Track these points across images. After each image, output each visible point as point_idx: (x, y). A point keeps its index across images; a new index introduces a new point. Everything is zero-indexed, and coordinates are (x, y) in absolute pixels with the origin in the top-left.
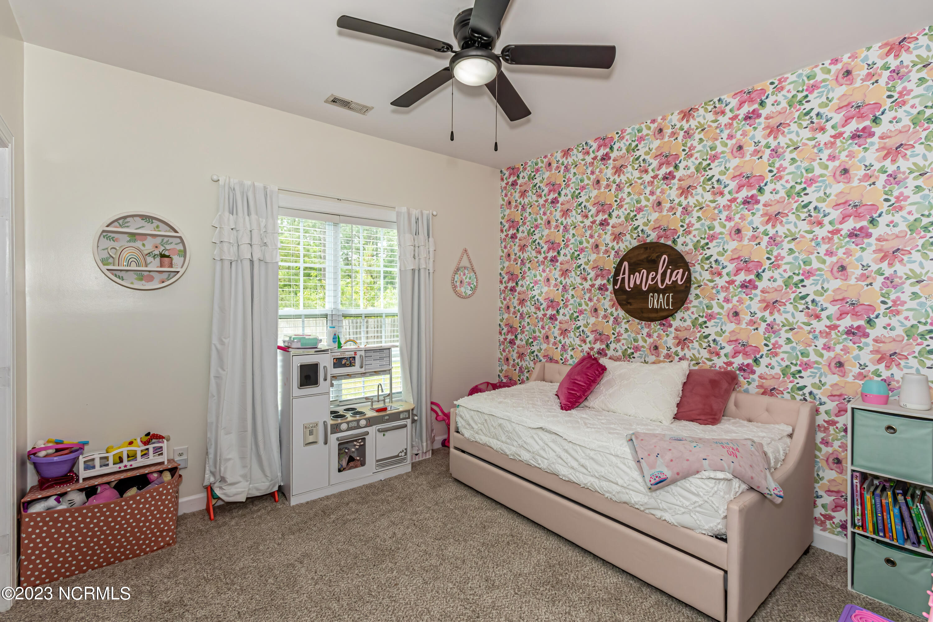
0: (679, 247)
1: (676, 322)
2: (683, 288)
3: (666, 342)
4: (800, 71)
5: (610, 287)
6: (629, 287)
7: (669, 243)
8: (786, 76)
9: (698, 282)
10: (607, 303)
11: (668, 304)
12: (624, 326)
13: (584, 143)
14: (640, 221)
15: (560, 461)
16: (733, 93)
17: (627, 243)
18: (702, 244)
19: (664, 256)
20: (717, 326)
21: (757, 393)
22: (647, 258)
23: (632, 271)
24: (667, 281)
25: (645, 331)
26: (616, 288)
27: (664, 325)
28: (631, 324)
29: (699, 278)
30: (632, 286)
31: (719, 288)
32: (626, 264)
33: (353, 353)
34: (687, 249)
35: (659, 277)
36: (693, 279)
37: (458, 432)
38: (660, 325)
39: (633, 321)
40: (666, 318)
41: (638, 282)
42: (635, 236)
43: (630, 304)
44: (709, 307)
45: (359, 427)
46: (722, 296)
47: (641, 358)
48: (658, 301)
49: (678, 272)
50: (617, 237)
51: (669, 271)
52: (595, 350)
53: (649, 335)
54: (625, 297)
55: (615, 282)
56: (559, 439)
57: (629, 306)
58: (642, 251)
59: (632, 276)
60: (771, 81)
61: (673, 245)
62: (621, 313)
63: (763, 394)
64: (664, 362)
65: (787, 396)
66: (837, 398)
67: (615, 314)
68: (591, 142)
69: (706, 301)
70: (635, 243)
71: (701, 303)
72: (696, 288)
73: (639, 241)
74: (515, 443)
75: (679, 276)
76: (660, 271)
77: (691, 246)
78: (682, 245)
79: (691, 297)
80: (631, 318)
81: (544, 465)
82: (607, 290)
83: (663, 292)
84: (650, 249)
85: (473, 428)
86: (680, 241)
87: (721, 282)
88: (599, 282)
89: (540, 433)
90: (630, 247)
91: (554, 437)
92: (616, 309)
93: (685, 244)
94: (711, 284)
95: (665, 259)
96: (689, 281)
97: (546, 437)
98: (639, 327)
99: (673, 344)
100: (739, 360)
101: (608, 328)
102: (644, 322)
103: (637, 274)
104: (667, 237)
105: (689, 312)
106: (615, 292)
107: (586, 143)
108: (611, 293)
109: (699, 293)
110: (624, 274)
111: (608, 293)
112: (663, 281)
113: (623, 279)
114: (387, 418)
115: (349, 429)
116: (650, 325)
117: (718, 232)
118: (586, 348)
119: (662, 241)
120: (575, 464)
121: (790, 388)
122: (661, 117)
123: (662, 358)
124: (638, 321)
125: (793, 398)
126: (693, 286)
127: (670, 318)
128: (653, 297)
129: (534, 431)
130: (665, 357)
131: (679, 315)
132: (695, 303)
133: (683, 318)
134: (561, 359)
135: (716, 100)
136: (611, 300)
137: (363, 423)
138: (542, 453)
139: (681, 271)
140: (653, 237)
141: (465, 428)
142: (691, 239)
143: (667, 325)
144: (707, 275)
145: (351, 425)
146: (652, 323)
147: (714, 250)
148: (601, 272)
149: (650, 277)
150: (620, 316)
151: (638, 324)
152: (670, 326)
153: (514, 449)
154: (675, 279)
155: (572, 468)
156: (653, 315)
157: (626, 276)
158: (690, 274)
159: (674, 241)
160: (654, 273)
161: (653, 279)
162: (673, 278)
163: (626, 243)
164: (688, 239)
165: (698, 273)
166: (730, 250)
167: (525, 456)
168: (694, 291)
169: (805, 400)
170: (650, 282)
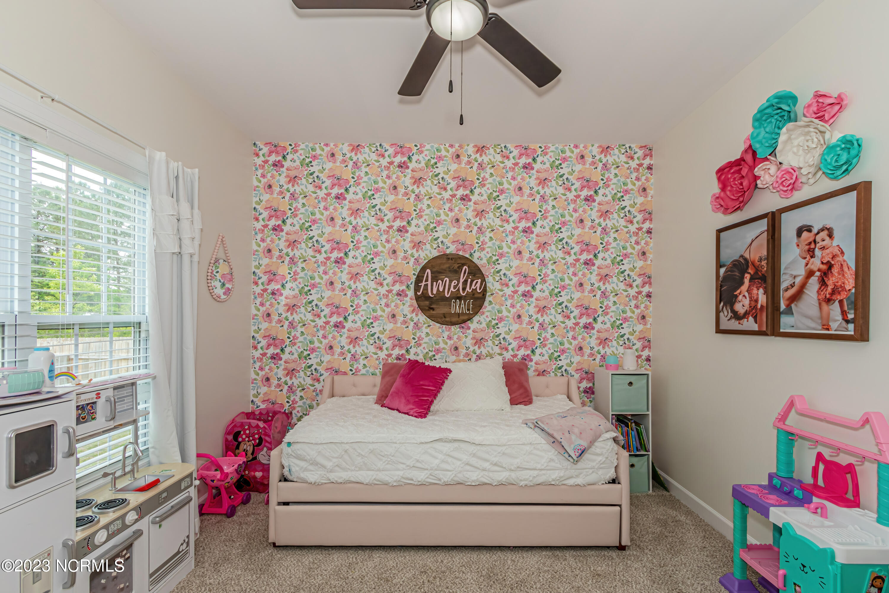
0: (475, 260)
1: (473, 325)
2: (481, 295)
3: (465, 343)
4: (557, 145)
5: (411, 293)
6: (432, 294)
7: (467, 256)
8: (549, 145)
9: (491, 291)
10: (407, 309)
11: (468, 310)
12: (425, 330)
13: (378, 144)
14: (440, 233)
15: (468, 468)
16: (515, 145)
17: (428, 252)
18: (493, 260)
19: (465, 267)
20: (506, 327)
21: (534, 376)
22: (449, 268)
23: (435, 279)
24: (468, 289)
25: (446, 334)
26: (418, 294)
27: (463, 327)
28: (432, 328)
29: (492, 288)
30: (435, 292)
31: (507, 296)
32: (428, 271)
33: (94, 395)
34: (482, 262)
35: (461, 285)
36: (488, 289)
37: (286, 480)
38: (460, 328)
39: (434, 325)
40: (464, 322)
41: (441, 289)
42: (435, 246)
43: (433, 309)
44: (500, 311)
45: (125, 527)
46: (509, 302)
47: (442, 359)
48: (459, 307)
49: (477, 282)
50: (417, 245)
51: (469, 280)
52: (394, 356)
53: (450, 338)
54: (427, 303)
55: (417, 288)
56: (463, 445)
57: (432, 312)
58: (444, 261)
59: (435, 283)
60: (540, 145)
61: (470, 258)
62: (422, 318)
63: (538, 375)
64: (464, 361)
65: (552, 374)
66: (579, 371)
67: (416, 320)
68: (386, 146)
69: (497, 307)
70: (435, 254)
71: (493, 308)
72: (489, 296)
73: (439, 251)
74: (401, 466)
75: (478, 285)
76: (462, 280)
77: (485, 261)
78: (478, 259)
79: (486, 303)
80: (432, 323)
81: (447, 477)
82: (406, 296)
83: (465, 298)
84: (452, 259)
85: (324, 467)
86: (476, 255)
87: (508, 291)
88: (397, 288)
89: (438, 445)
90: (431, 256)
91: (456, 445)
92: (417, 315)
93: (480, 258)
94: (501, 293)
95: (466, 269)
96: (485, 291)
97: (446, 447)
98: (440, 330)
99: (471, 344)
100: (522, 352)
101: (407, 334)
102: (444, 326)
103: (440, 281)
104: (464, 251)
105: (484, 316)
106: (418, 298)
107: (380, 145)
108: (411, 299)
109: (492, 300)
110: (427, 280)
111: (408, 299)
112: (464, 289)
113: (426, 285)
114: (165, 495)
115: (110, 537)
116: (450, 328)
117: (505, 251)
118: (382, 355)
119: (461, 253)
120: (486, 465)
121: (554, 368)
122: (458, 145)
123: (461, 357)
124: (439, 325)
125: (556, 375)
126: (488, 294)
127: (469, 322)
128: (455, 302)
129: (429, 445)
130: (464, 356)
131: (476, 319)
132: (489, 308)
133: (479, 321)
134: (351, 370)
135: (503, 145)
136: (411, 306)
137: (132, 516)
138: (444, 466)
139: (479, 281)
140: (452, 249)
141: (306, 470)
142: (485, 254)
143: (466, 327)
144: (497, 286)
145: (112, 528)
146: (452, 327)
147: (502, 266)
148: (399, 278)
149: (453, 284)
150: (421, 321)
151: (439, 328)
152: (469, 328)
153: (401, 473)
154: (474, 288)
155: (484, 470)
156: (454, 320)
157: (429, 283)
158: (485, 284)
159: (471, 255)
160: (456, 282)
161: (455, 287)
162: (473, 287)
163: (426, 252)
164: (482, 254)
165: (491, 284)
166: (514, 266)
167: (421, 476)
168: (488, 298)
169: (563, 375)
170: (452, 289)
